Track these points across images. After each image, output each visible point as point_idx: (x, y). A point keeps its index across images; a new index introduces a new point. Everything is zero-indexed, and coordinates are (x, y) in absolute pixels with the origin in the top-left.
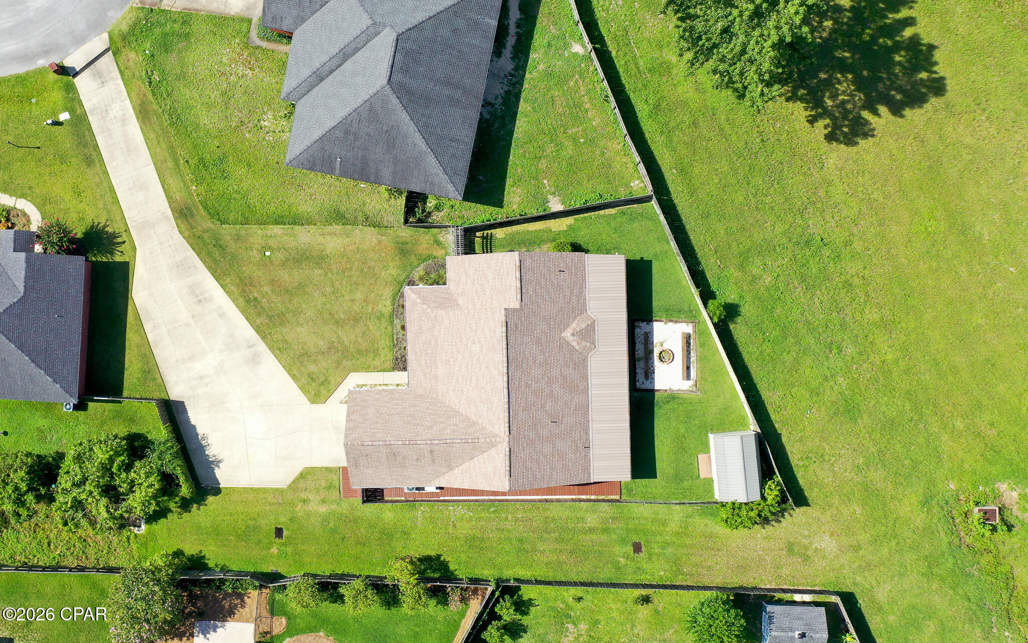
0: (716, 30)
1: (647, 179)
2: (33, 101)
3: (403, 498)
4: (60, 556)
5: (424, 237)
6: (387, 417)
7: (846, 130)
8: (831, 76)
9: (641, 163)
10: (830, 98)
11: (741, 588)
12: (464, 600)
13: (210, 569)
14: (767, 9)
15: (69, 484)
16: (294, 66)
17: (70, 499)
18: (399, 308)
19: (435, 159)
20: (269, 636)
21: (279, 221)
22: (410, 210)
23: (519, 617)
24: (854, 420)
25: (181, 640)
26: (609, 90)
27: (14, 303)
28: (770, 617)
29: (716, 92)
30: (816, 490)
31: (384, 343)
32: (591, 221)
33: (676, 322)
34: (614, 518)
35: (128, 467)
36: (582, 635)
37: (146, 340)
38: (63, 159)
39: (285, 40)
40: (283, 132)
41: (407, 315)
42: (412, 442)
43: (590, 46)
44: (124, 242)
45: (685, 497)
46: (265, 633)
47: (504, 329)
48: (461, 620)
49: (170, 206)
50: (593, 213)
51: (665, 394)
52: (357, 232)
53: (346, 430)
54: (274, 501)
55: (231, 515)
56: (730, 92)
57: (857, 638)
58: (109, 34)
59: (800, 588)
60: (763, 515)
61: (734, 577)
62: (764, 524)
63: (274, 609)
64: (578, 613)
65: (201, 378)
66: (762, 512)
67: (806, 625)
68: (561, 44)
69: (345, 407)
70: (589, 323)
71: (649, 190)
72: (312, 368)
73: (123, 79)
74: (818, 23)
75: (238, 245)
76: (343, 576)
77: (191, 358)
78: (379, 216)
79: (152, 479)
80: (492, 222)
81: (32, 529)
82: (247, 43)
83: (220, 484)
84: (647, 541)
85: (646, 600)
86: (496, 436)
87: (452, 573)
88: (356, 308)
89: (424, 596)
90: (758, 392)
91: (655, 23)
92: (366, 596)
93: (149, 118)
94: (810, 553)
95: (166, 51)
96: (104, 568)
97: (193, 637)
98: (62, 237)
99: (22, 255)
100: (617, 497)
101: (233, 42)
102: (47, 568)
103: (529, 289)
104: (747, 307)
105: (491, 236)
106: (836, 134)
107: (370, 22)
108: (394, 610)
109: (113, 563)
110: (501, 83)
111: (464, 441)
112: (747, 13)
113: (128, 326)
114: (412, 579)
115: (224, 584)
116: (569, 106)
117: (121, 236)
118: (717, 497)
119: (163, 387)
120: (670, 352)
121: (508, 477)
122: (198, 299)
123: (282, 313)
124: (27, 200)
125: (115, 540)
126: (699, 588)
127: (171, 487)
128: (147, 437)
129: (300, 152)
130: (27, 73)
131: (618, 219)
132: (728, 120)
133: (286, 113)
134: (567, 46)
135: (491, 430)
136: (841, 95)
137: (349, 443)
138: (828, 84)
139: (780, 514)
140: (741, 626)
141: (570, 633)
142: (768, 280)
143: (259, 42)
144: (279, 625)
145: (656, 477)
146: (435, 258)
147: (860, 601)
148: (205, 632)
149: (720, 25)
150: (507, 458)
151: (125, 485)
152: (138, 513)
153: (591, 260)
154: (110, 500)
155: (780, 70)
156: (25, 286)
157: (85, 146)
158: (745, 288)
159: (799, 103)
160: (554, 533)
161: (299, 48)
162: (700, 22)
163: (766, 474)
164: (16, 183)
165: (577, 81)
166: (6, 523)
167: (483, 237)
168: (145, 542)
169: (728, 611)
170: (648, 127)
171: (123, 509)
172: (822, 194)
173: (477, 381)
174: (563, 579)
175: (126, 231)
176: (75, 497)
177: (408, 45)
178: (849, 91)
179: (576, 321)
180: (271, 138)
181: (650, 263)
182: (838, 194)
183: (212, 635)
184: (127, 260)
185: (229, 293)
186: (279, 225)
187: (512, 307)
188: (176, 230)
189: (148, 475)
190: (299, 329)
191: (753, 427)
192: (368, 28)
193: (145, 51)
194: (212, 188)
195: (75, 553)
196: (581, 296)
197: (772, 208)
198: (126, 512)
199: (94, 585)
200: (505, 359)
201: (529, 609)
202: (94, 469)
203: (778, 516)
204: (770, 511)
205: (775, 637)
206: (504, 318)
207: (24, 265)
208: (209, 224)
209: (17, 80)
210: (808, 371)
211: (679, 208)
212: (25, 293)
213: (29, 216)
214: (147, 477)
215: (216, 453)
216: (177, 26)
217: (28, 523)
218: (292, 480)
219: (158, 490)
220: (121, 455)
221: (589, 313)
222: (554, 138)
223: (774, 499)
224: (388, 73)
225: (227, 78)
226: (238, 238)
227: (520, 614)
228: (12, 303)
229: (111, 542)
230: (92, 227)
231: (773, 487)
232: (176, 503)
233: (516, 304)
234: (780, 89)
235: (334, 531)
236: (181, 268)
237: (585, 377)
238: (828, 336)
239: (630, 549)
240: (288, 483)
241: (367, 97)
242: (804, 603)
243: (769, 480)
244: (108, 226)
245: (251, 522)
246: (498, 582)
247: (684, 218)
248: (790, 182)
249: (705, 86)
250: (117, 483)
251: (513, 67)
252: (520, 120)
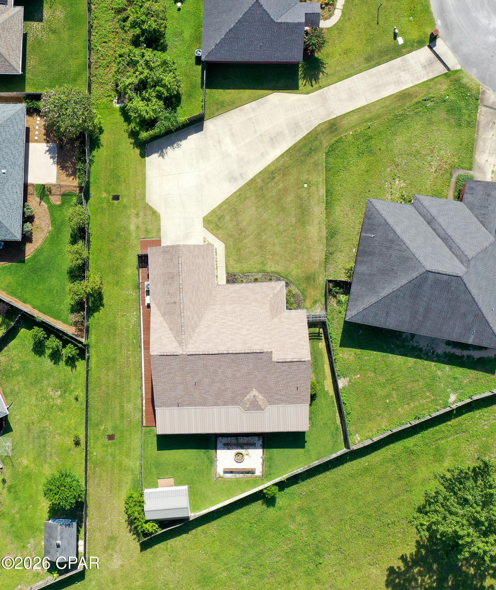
0: (466, 495)
1: (361, 446)
2: (411, 18)
3: (141, 281)
4: (97, 50)
5: (318, 293)
6: (197, 272)
7: (397, 581)
8: (435, 572)
9: (372, 442)
10: (419, 571)
11: (87, 507)
12: (76, 324)
13: (91, 152)
14: (481, 529)
15: (147, 58)
16: (438, 203)
17: (138, 59)
18: (270, 277)
19: (374, 302)
20: (48, 193)
21: (329, 192)
22: (337, 283)
23: (64, 359)
24: (199, 582)
25: (44, 135)
26: (424, 420)
27: (270, 16)
28: (69, 525)
29: (423, 493)
30: (151, 556)
31: (246, 267)
32: (331, 407)
33: (263, 465)
34: (130, 422)
35: (159, 97)
36: (53, 401)
37: (244, 104)
38: (370, 40)
39: (457, 194)
40: (391, 194)
41: (265, 283)
42: (181, 290)
43: (454, 407)
44: (312, 86)
45: (145, 469)
46: (50, 191)
47: (258, 351)
48: (61, 321)
49: (338, 117)
50: (337, 408)
51: (214, 457)
52: (322, 247)
53: (188, 245)
54: (137, 194)
55: (127, 165)
56: (423, 502)
57: (56, 581)
58: (460, 70)
59: (87, 544)
60: (135, 521)
61: (93, 501)
62: (129, 521)
63: (66, 196)
64: (68, 398)
65: (219, 142)
66: (138, 520)
67: (65, 548)
68: (456, 386)
69: (202, 243)
70: (262, 407)
71: (354, 447)
72: (228, 218)
73: (427, 81)
74: (472, 563)
75: (311, 165)
76: (89, 241)
77: (232, 135)
78: (333, 262)
79: (152, 114)
80: (330, 340)
81: (115, 30)
82: (453, 167)
83: (148, 157)
84: (115, 444)
85: (77, 443)
86: (186, 346)
87: (92, 315)
88: (269, 247)
89: (79, 297)
90: (216, 518)
91: (471, 452)
92: (77, 259)
93: (399, 100)
94: (110, 551)
95: (448, 111)
96: (90, 80)
97: (47, 143)
98: (316, 46)
99: (303, 20)
100: (144, 424)
101: (455, 158)
102: (90, 43)
103: (285, 367)
104: (274, 512)
105: (320, 339)
106: (394, 574)
107: (470, 257)
108: (67, 276)
109: (93, 86)
110: (428, 345)
111: (183, 324)
112: (478, 516)
113: (254, 91)
114: (89, 289)
115: (82, 163)
116: (411, 392)
117: (316, 83)
118: (146, 491)
119: (212, 116)
120: (242, 460)
121: (160, 354)
122: (274, 138)
123: (265, 197)
124: (341, 17)
125: (108, 87)
126: (86, 478)
127: (146, 125)
128: (178, 107)
129: (378, 209)
130: (431, 13)
131: (333, 426)
132: (403, 500)
133: (405, 196)
134: (455, 390)
135: (190, 343)
136: (422, 578)
137: (180, 248)
138: (429, 570)
139: (135, 532)
140: (65, 506)
141: (55, 393)
142: (292, 527)
143: (455, 176)
144: (56, 200)
145: (158, 450)
146: (304, 300)
147: (79, 584)
148: (50, 151)
149: (470, 497)
150: (172, 354)
151: (147, 96)
152: (129, 105)
153: (305, 408)
154: (137, 85)
155: (438, 536)
156: (282, 23)
157: (380, 56)
158: (287, 511)
159: (416, 549)
160: (120, 382)
161: (451, 206)
162: (472, 484)
163: (162, 523)
164: (353, 9)
165: (429, 397)
166: (118, 12)
167: (319, 333)
168: (108, 107)
169: (75, 498)
170: (397, 447)
171: (131, 94)
172: (352, 564)
173: (223, 333)
174: (89, 388)
175: (320, 87)
176: (139, 62)
177: (454, 284)
178: (424, 584)
179: (263, 398)
180: (386, 186)
181: (303, 447)
182: (352, 575)
183: (48, 156)
184: (300, 88)
185: (277, 160)
186: (326, 193)
187: (273, 355)
188: (321, 122)
189: (154, 111)
190: (254, 208)
191: (193, 515)
192: (466, 256)
193: (448, 95)
194: (351, 146)
195: (99, 60)
196: (281, 401)
197: (341, 530)
198: (129, 96)
199: (79, 74)
200: (238, 352)
201: (69, 366)
202: (158, 75)
203: (134, 531)
204: (138, 526)
205: (56, 528)
206: (266, 351)
207: (296, 21)
208: (325, 144)
209: (426, 7)
210: (230, 552)
211: (341, 467)
212: (277, 23)
213: (329, 18)
214: (153, 110)
215: (168, 154)
216: (466, 117)
217: (119, 27)
218: (152, 206)
219: (145, 117)
220: (167, 92)
221: (269, 407)
222: (389, 382)
223: (147, 528)
224: (434, 271)
225: (429, 154)
226: (316, 165)
227: (66, 360)
228: (270, 15)
229: (107, 84)
230: (323, 63)
231: (154, 528)
232: (135, 128)
233: (275, 358)
234: (425, 537)
235: (118, 234)
236: (295, 126)
237: (225, 404)
238: (254, 566)
239: (110, 433)
240: (150, 204)
241: (417, 256)
242: (77, 547)
243: (159, 526)
244: (323, 75)
245: (122, 179)
246: (87, 346)
247: (334, 470)
248: (360, 542)
249: (427, 485)
250: (149, 91)
251: (439, 353)
252: (402, 358)
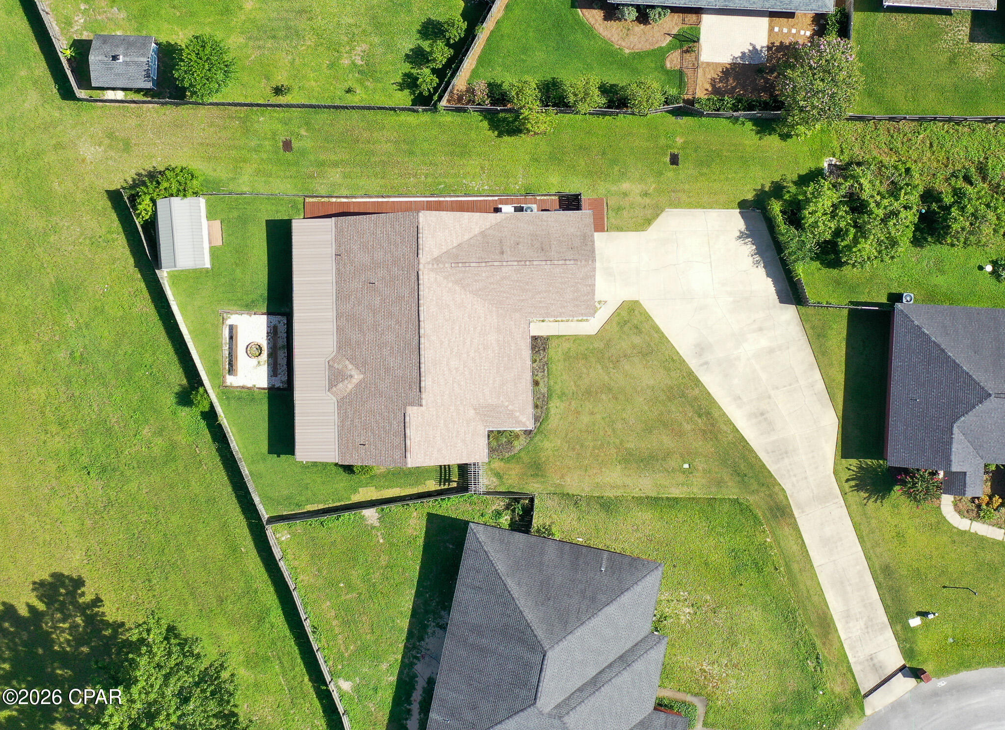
0: (195, 701)
1: (272, 542)
2: (951, 640)
3: (538, 198)
4: (918, 132)
5: (513, 481)
6: (551, 289)
7: (62, 591)
8: (77, 648)
9: (278, 560)
10: (78, 626)
11: (177, 105)
12: (471, 91)
13: (750, 120)
14: (142, 722)
15: (902, 215)
16: (653, 673)
17: (902, 199)
18: (541, 405)
19: (497, 568)
20: (685, 49)
21: (674, 502)
22: (528, 511)
23: (414, 71)
24: (59, 282)
25: (781, 42)
26: (311, 640)
27: (963, 415)
28: (148, 77)
29: (198, 635)
30: (100, 208)
31: (557, 367)
32: (332, 497)
33: (243, 387)
34: (311, 177)
35: (838, 233)
36: (346, 53)
37: (822, 371)
38: (917, 574)
39: (666, 702)
40: (668, 601)
41: (530, 398)
42: (523, 263)
43: (332, 687)
44: (847, 480)
45: (236, 200)
46: (688, 52)
47: (423, 384)
48: (476, 67)
49: (796, 520)
50: (331, 506)
51: (255, 310)
52: (587, 489)
53: (594, 276)
54: (680, 194)
55: (727, 179)
56: (184, 635)
57: (60, 54)
58: (864, 713)
59: (117, 104)
60: (154, 183)
61: (186, 115)
62: (154, 172)
63: (679, 77)
64: (350, 76)
65: (761, 329)
66: (156, 187)
67: (111, 69)
68: (364, 691)
69: (597, 297)
70: (334, 389)
71: (270, 531)
72: (637, 340)
73: (848, 662)
74: (89, 707)
75: (719, 476)
76: (604, 114)
77: (771, 351)
78: (562, 506)
79: (811, 220)
80: (439, 499)
81: (951, 162)
82: (708, 699)
83: (740, 212)
84: (277, 153)
85: (278, 91)
86: (432, 270)
87: (485, 117)
88: (588, 406)
89: (513, 97)
90: (158, 312)
91: (261, 711)
92: (575, 95)
93: (818, 618)
94: (107, 141)
95: (799, 693)
96: (869, 120)
97: (768, 47)
98: (912, 488)
99: (955, 468)
100: (308, 200)
101: (724, 701)
102: (932, 120)
103: (396, 426)
104: (169, 403)
105: (440, 482)
106: (72, 586)
107: (566, 719)
108: (549, 77)
109: (860, 125)
110: (428, 650)
111: (467, 265)
112: (162, 718)
113: (842, 387)
114: (527, 113)
115: (733, 104)
116: (355, 622)
117: (851, 487)
118: (202, 201)
119: (803, 320)
120: (250, 355)
121: (420, 227)
122: (764, 416)
123: (670, 400)
124: (958, 529)
125: (856, 150)
126: (223, 104)
127: (792, 211)
128: (821, 264)
129: (645, 578)
130: (957, 671)
131: (304, 499)
132: (186, 604)
133: (665, 622)
134: (357, 689)
135: (437, 276)
136: (66, 629)
137: (590, 263)
138: (80, 641)
139: (137, 182)
140: (177, 70)
141: (359, 55)
142: (146, 431)
143: (695, 700)
144: (673, 61)
145: (268, 222)
146: (502, 459)
147: (55, 91)
148: (755, 51)
149: (191, 706)
150: (420, 247)
151: (840, 214)
152: (826, 183)
153: (331, 455)
154: (858, 196)
155: (131, 656)
156: (952, 434)
157: (891, 589)
158: (170, 423)
159: (111, 621)
160: (376, 161)
161: (647, 693)
162: (212, 710)
163: (151, 226)
164: (969, 548)
165: (347, 649)
166: (981, 167)
167: (449, 481)
168: (823, 149)
169: (191, 85)
170: (270, 598)
171: (844, 186)
172: (88, 523)
173: (453, 328)
174: (366, 112)
175: (846, 494)
176: (897, 200)
177: (524, 693)
178: (58, 632)
179: (348, 390)
180: (682, 593)
181: (270, 451)
182: (71, 522)
183: (747, 48)
184: (843, 460)
185: (729, 422)
186: (673, 498)
187: (416, 408)
188: (788, 493)
189: (815, 225)
190: (651, 382)
191: (163, 275)
192: (568, 713)
193: (824, 694)
194: (748, 539)
195: (901, 136)
196: (343, 418)
197: (140, 508)
198: (841, 184)
199: (880, 101)
200: (422, 352)
201: (403, 79)
202: (874, 232)
203: (139, 180)
204: (147, 187)
205: (143, 55)
206: (423, 396)
207: (953, 458)
208: (752, 499)
209: (969, 664)
210: (106, 333)
211: (238, 510)
212: (952, 427)
213: (955, 510)
214: (816, 222)
215: (744, 247)
216: (787, 720)
217: (956, 168)
218: (660, 217)
219: (805, 209)
220: (845, 247)
221: (335, 399)
222: (372, 588)
223: (143, 201)
224: (545, 662)
225: (731, 661)
226: (719, 483)
227: (412, 74)
228: (966, 415)
229: (861, 148)
230: (883, 498)
231: (143, 213)
232: (789, 192)
233: (411, 411)
234: (131, 636)
235: (614, 162)
236: (783, 451)
237: (339, 329)
238: (84, 370)
239: (295, 144)
240: (663, 215)
241: (569, 637)
242: (113, 89)
243: (147, 220)
244: (865, 499)
245: (705, 170)
246: (435, 109)
247: (234, 499)
248: (121, 535)
249: (210, 641)
250: (849, 217)
251: (415, 667)
252: (408, 609)
